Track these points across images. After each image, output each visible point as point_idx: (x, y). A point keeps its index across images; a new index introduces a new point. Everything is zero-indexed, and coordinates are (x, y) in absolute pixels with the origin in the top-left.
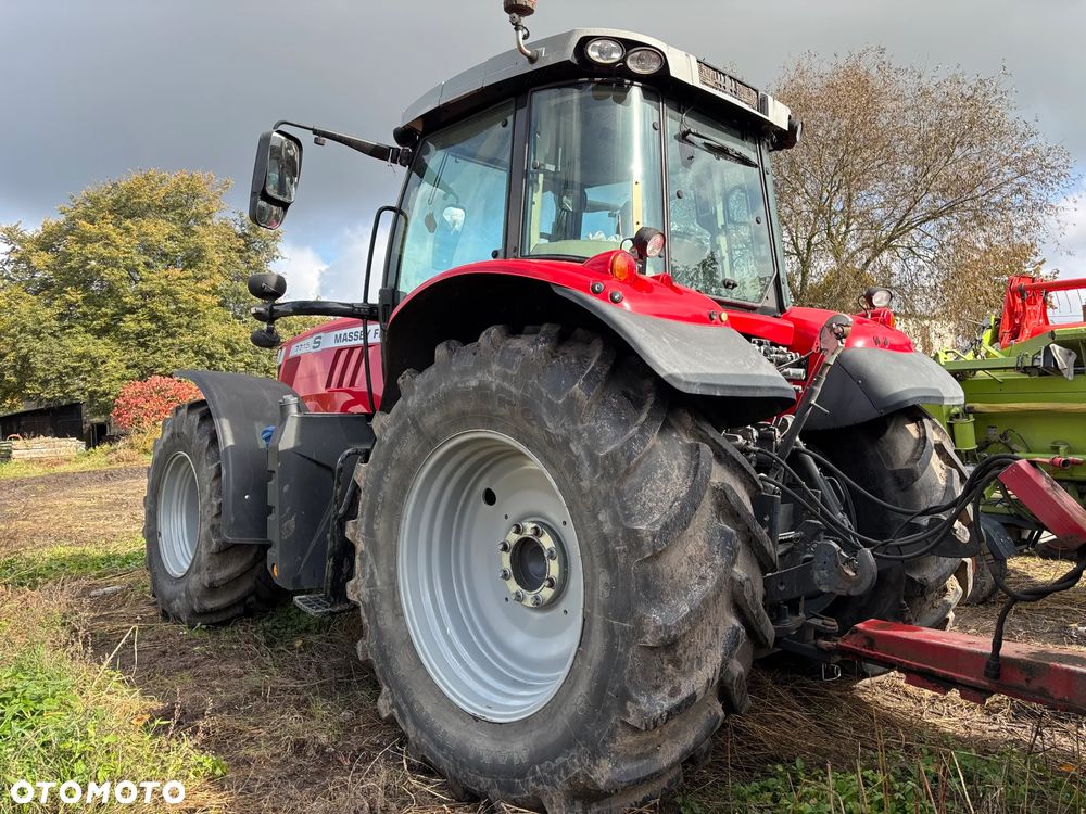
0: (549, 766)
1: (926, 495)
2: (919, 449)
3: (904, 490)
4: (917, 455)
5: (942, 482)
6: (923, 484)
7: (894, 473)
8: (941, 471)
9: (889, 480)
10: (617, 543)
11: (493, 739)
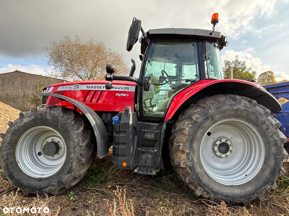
0: (261, 190)
10: (279, 141)
11: (240, 189)
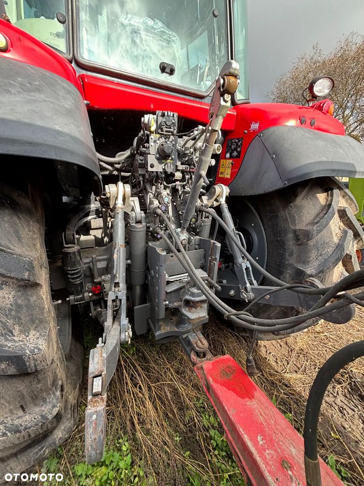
1: (318, 250)
2: (321, 215)
3: (300, 245)
4: (318, 219)
5: (336, 240)
6: (317, 242)
7: (295, 231)
8: (338, 231)
9: (290, 236)
